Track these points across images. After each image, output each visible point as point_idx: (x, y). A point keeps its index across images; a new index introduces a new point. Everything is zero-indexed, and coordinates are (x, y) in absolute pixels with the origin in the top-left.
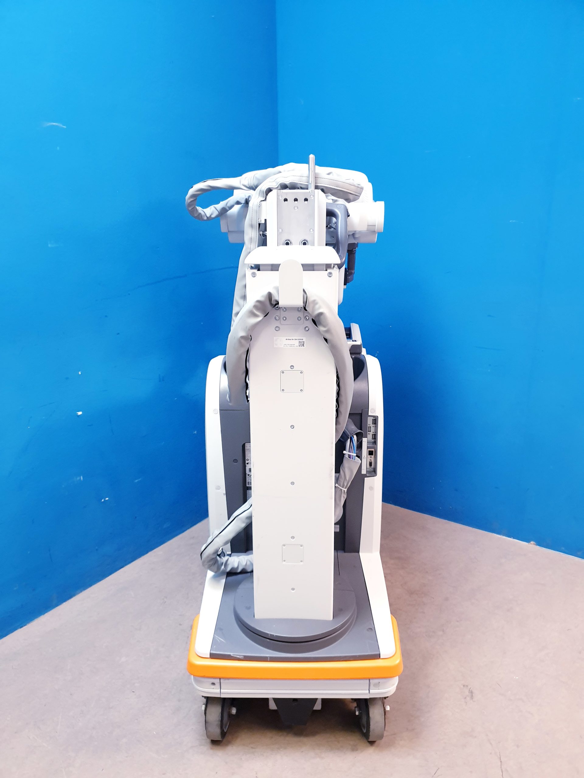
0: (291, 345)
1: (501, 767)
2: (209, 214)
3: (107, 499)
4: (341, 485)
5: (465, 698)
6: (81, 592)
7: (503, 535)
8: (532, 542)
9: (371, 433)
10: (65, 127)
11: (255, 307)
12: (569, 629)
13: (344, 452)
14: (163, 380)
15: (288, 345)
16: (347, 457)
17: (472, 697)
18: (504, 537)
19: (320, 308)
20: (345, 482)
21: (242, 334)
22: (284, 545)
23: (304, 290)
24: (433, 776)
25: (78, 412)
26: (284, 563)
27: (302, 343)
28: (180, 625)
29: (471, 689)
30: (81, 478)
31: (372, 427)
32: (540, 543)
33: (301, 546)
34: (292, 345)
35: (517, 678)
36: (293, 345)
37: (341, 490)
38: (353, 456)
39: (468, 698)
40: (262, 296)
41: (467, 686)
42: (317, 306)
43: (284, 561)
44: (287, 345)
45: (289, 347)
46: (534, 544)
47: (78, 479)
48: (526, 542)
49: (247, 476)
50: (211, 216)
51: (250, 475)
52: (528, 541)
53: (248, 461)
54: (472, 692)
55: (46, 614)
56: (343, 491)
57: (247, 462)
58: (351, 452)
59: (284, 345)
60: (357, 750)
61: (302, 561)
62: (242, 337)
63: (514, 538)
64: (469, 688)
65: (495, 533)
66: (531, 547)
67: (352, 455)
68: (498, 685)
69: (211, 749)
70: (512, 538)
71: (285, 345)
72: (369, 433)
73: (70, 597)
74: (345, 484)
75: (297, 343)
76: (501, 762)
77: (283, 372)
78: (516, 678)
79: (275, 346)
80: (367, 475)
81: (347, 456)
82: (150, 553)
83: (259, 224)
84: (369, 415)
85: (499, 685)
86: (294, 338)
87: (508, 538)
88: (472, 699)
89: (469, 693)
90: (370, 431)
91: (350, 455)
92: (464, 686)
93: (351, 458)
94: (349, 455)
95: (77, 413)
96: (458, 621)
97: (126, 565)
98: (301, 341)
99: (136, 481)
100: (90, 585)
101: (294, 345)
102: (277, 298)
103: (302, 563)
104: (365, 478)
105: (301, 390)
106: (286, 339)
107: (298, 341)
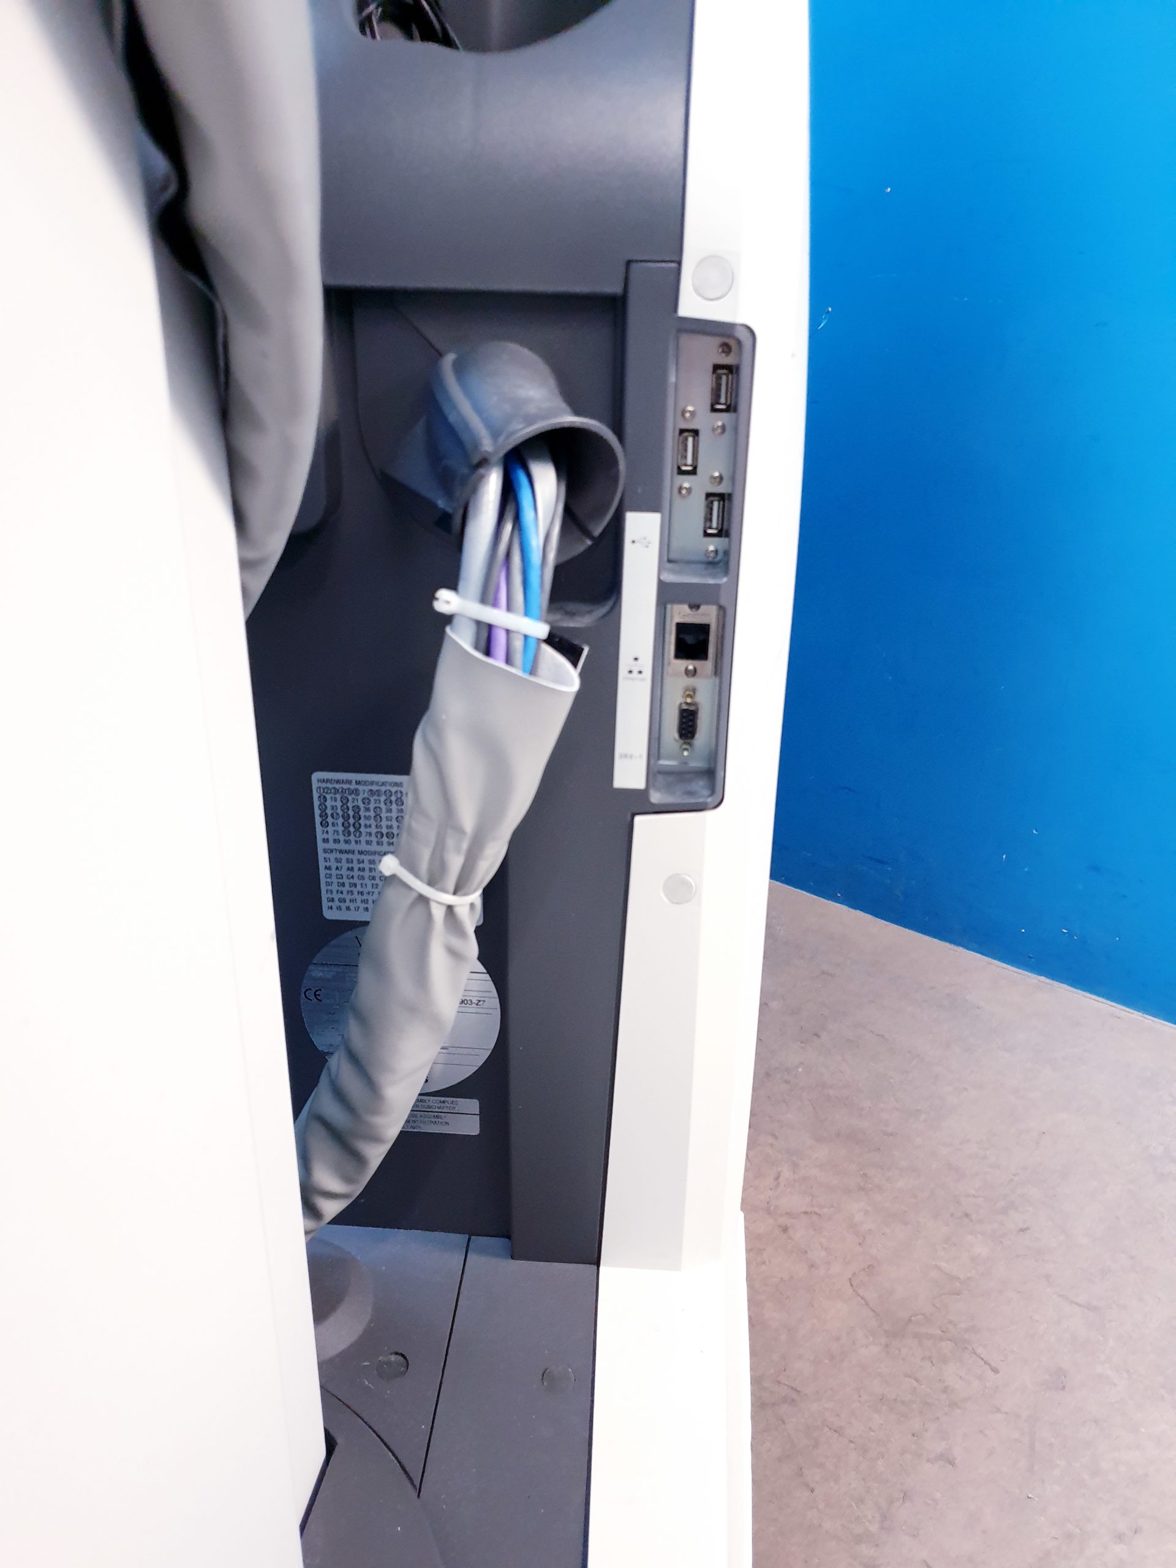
4: (424, 866)
9: (698, 486)
13: (446, 601)
16: (468, 647)
20: (450, 842)
31: (696, 433)
37: (423, 900)
38: (518, 644)
56: (438, 913)
58: (495, 604)
67: (508, 631)
72: (686, 482)
74: (455, 863)
80: (656, 797)
81: (461, 638)
84: (680, 310)
90: (694, 472)
91: (490, 627)
93: (504, 652)
94: (478, 623)
104: (639, 820)
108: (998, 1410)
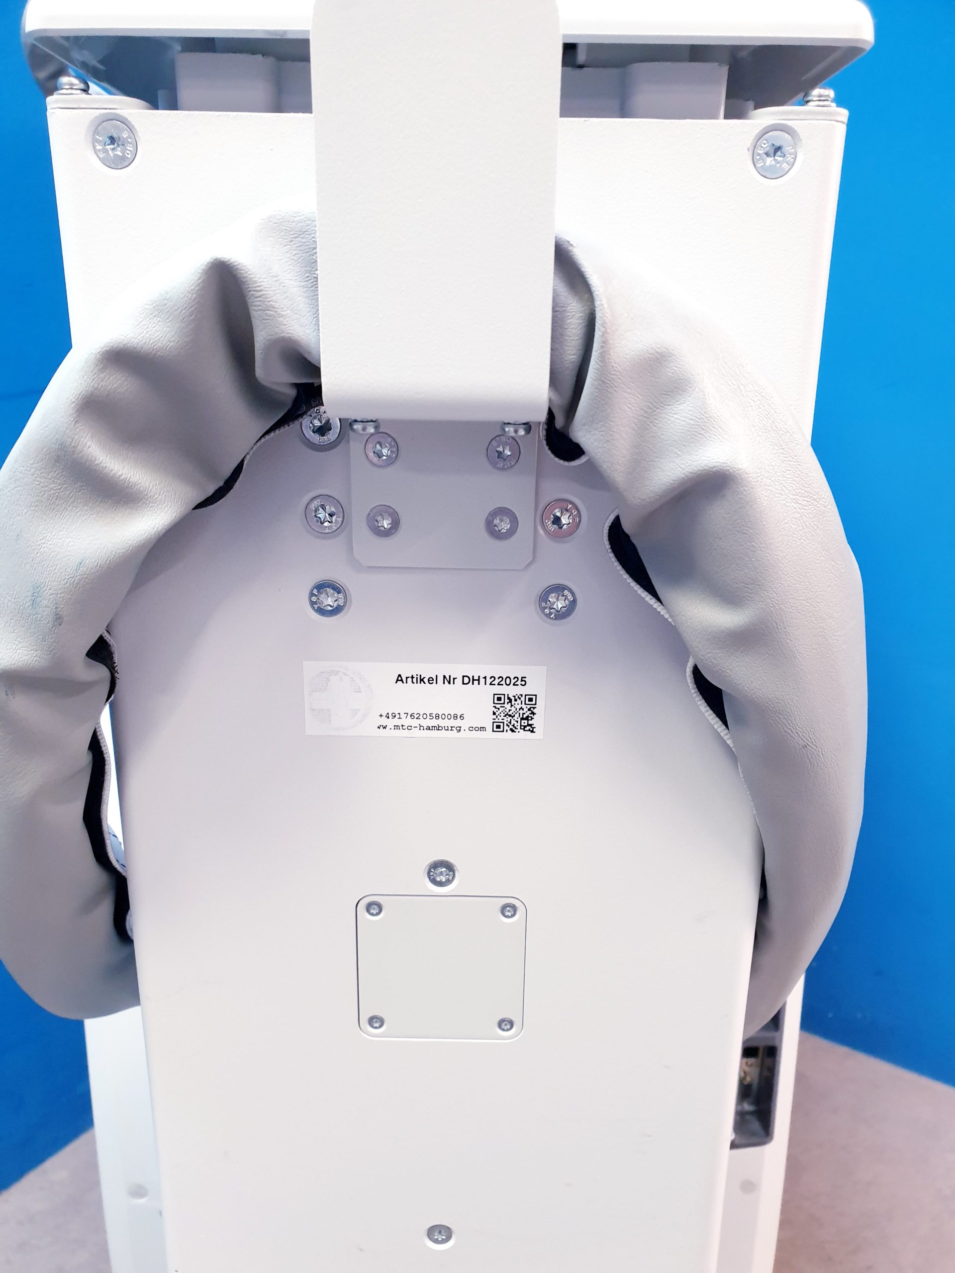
0: (434, 722)
15: (415, 723)
23: (561, 255)
27: (517, 704)
34: (444, 716)
36: (453, 723)
40: (160, 309)
44: (408, 722)
45: (416, 732)
59: (384, 721)
71: (390, 723)
75: (478, 705)
77: (374, 908)
79: (313, 728)
86: (457, 672)
98: (511, 691)
101: (457, 723)
105: (506, 1024)
106: (399, 679)
107: (486, 693)
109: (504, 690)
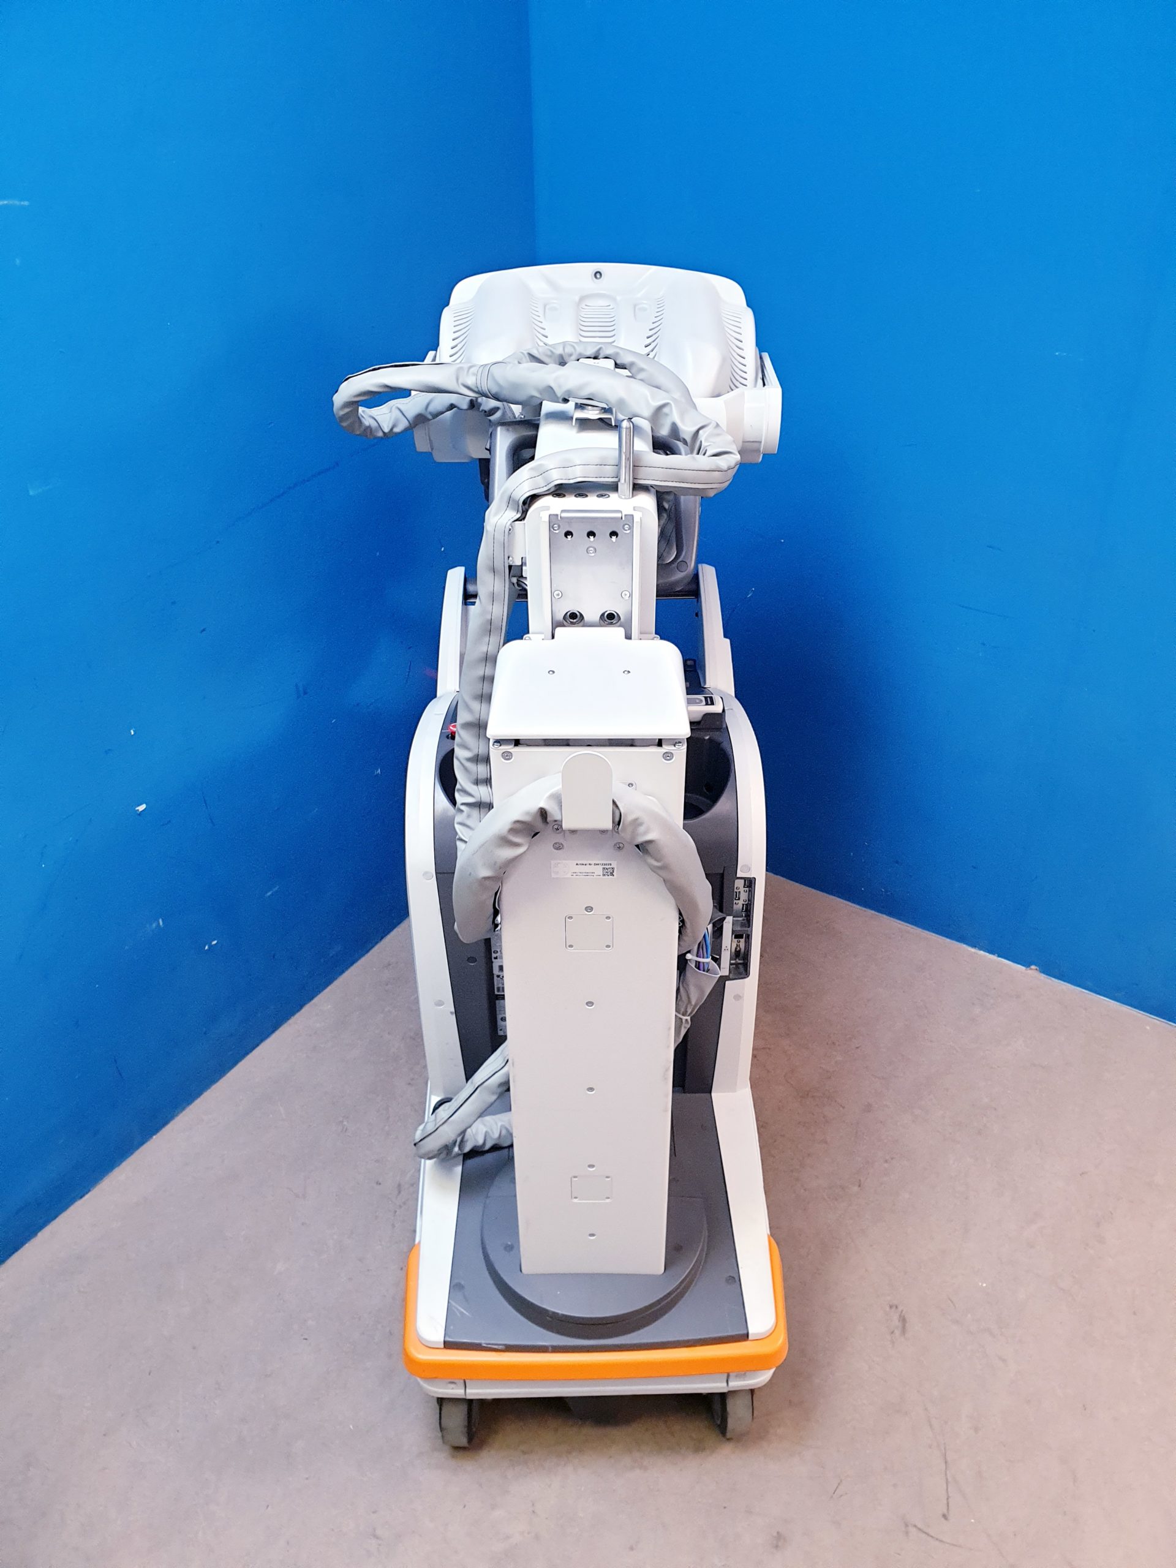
0: (587, 875)
1: (946, 1475)
2: (388, 427)
3: (214, 942)
4: (681, 1012)
5: (892, 1332)
6: (184, 1109)
7: (980, 949)
8: (1033, 967)
9: (741, 902)
10: (26, 203)
11: (512, 831)
12: (1083, 1173)
13: (688, 956)
14: (305, 693)
15: (581, 874)
16: (694, 967)
17: (904, 1330)
18: (982, 952)
19: (646, 833)
20: (689, 1006)
21: (485, 872)
22: (575, 1177)
23: (614, 802)
24: (832, 1497)
25: (139, 805)
26: (575, 1201)
27: (609, 870)
28: (378, 1183)
29: (904, 1312)
30: (159, 924)
31: (742, 892)
32: (1049, 970)
33: (607, 1177)
34: (589, 872)
35: (984, 1285)
36: (591, 875)
37: (681, 1019)
38: (705, 964)
39: (897, 1333)
40: (528, 813)
41: (897, 1307)
42: (642, 829)
43: (576, 1198)
44: (579, 874)
45: (582, 876)
46: (1036, 969)
47: (154, 925)
48: (1023, 966)
49: (495, 977)
50: (392, 429)
51: (501, 977)
52: (1027, 964)
53: (497, 955)
54: (903, 1320)
55: (124, 1164)
56: (684, 1021)
57: (494, 955)
58: (700, 957)
60: (704, 1449)
61: (608, 1198)
62: (486, 878)
63: (999, 956)
64: (900, 1311)
65: (964, 944)
66: (1031, 976)
67: (703, 962)
68: (949, 1301)
69: (453, 1457)
70: (996, 955)
71: (574, 874)
72: (737, 901)
73: (165, 1123)
74: (689, 1011)
75: (599, 870)
76: (946, 1462)
77: (570, 918)
78: (982, 1285)
79: (553, 876)
80: (731, 976)
81: (693, 965)
82: (306, 1009)
83: (510, 567)
84: (738, 876)
85: (952, 1302)
86: (593, 862)
87: (987, 954)
88: (904, 1335)
89: (899, 1321)
90: (739, 899)
91: (699, 962)
92: (891, 1307)
93: (702, 967)
94: (696, 961)
95: (137, 809)
96: (886, 1161)
97: (262, 1041)
98: (607, 867)
99: (269, 894)
100: (199, 1094)
101: (593, 874)
102: (558, 818)
103: (608, 1201)
104: (727, 982)
105: (608, 946)
106: (577, 864)
107: (601, 867)
108: (844, 1122)
109: (605, 866)
